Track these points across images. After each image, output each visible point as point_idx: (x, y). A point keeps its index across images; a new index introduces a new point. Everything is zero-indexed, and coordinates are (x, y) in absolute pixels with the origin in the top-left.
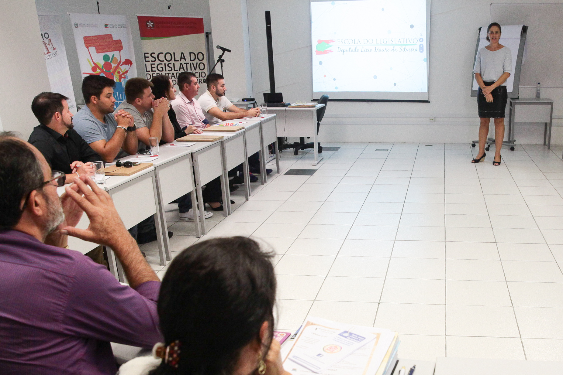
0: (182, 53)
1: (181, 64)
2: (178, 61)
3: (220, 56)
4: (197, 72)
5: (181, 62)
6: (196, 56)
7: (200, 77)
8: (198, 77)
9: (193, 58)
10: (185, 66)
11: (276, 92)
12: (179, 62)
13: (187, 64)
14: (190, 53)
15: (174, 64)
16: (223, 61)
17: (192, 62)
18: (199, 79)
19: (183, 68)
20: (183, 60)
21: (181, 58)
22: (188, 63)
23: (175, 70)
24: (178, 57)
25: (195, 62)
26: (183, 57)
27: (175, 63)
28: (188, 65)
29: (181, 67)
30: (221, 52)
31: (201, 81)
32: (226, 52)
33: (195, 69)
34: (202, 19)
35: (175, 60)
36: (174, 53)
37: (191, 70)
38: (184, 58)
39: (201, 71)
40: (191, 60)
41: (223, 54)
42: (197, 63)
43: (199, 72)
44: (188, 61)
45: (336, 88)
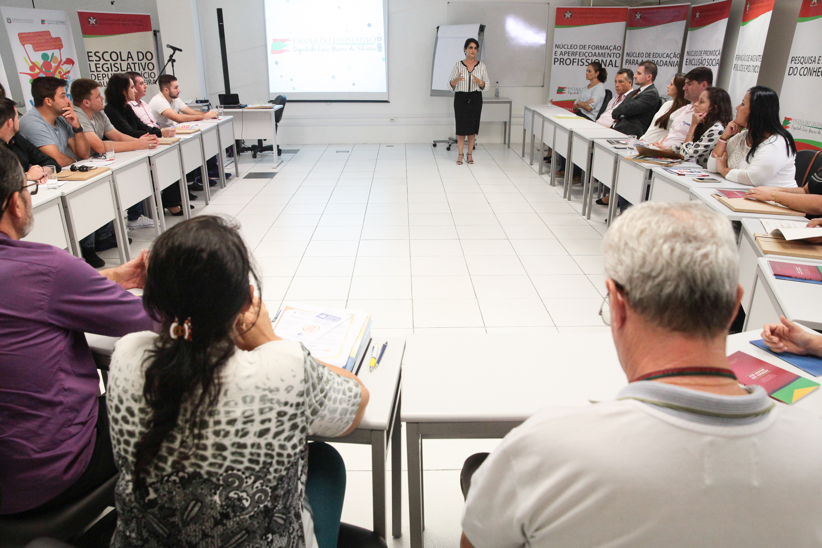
0: (129, 53)
1: (128, 64)
2: (125, 60)
3: (171, 55)
4: (146, 73)
5: (128, 62)
6: (144, 56)
7: (149, 78)
8: (147, 78)
9: (141, 58)
10: (132, 66)
11: (231, 93)
12: (126, 62)
13: (134, 64)
14: (138, 52)
15: (120, 64)
16: (174, 61)
17: (140, 62)
18: (149, 80)
19: (131, 68)
20: (130, 60)
21: (128, 58)
22: (136, 63)
23: (122, 70)
24: (125, 57)
25: (143, 62)
26: (130, 56)
27: (122, 62)
28: (136, 64)
29: (129, 67)
30: (172, 51)
31: (150, 82)
32: (177, 51)
33: (144, 70)
34: (149, 16)
35: (122, 60)
36: (120, 53)
37: (139, 70)
38: (132, 57)
39: (150, 72)
40: (139, 60)
41: (174, 53)
42: (145, 63)
43: (148, 73)
44: (136, 60)
45: (294, 89)
